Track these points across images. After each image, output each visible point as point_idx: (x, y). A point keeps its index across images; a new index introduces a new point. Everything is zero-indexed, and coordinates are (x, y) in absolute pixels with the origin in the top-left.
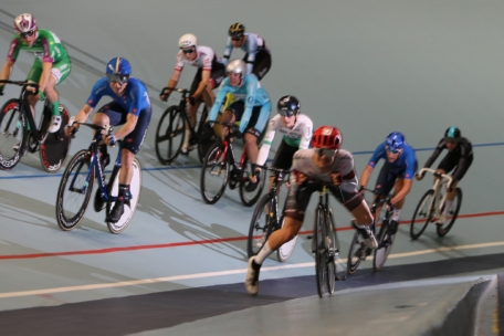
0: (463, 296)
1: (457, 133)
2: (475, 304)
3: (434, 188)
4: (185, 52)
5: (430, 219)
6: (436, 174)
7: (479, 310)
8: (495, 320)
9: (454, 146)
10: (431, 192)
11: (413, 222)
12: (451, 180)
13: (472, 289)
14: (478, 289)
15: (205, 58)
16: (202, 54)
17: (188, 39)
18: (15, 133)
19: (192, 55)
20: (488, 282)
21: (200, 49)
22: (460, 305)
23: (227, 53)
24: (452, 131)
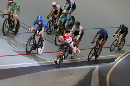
0: (89, 71)
1: (123, 26)
2: (92, 74)
3: (117, 39)
4: (53, 6)
5: (116, 46)
6: (118, 36)
7: (93, 75)
8: (98, 78)
9: (122, 29)
10: (116, 40)
11: (111, 47)
12: (121, 37)
13: (91, 69)
14: (93, 69)
15: (58, 8)
16: (57, 7)
17: (54, 3)
18: (7, 27)
19: (55, 7)
20: (96, 68)
21: (57, 6)
22: (88, 74)
23: (65, 5)
24: (122, 25)
